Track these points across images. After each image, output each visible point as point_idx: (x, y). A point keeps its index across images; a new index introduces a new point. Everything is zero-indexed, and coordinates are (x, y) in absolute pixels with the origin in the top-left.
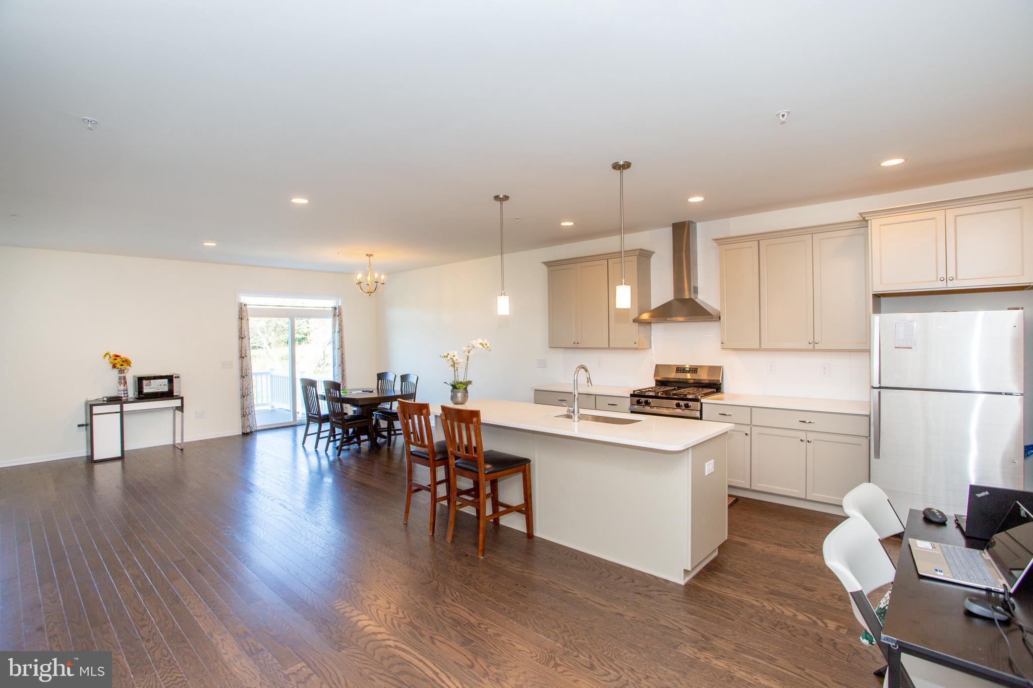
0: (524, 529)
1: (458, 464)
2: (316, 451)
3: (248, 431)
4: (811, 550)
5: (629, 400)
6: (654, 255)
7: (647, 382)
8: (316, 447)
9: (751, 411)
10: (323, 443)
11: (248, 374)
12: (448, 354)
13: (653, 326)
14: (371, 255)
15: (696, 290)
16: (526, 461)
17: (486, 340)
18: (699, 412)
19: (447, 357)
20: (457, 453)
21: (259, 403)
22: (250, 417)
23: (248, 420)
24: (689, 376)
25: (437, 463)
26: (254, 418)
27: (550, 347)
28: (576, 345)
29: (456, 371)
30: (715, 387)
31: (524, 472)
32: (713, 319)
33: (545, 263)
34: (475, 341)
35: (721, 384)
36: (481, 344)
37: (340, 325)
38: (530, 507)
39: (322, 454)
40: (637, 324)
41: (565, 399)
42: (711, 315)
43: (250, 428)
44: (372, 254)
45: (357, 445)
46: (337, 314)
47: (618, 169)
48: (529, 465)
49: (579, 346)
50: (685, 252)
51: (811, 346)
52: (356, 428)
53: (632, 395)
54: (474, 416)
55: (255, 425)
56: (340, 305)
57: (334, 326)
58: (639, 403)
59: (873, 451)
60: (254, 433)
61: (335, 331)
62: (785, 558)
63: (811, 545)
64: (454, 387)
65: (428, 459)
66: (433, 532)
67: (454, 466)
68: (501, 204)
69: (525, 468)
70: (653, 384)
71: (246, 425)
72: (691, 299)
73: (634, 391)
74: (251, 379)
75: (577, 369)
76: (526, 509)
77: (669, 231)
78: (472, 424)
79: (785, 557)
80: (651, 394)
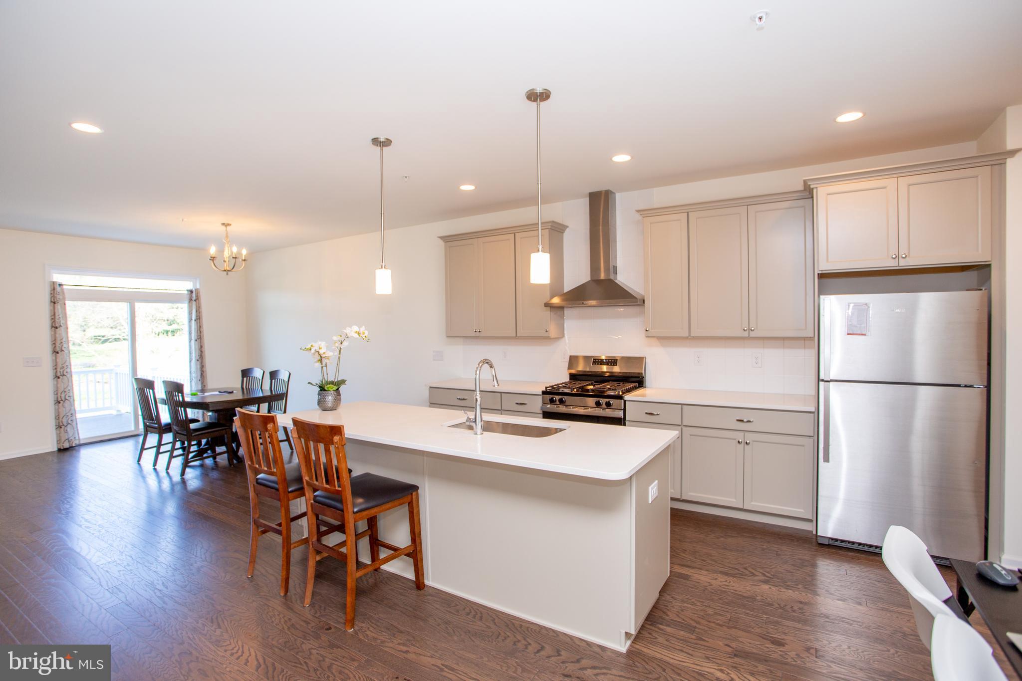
0: (410, 575)
1: (318, 498)
2: (155, 469)
3: (67, 445)
4: (763, 578)
5: (540, 399)
6: (567, 229)
7: (560, 377)
8: (155, 464)
9: (682, 409)
10: (163, 459)
11: (65, 373)
12: (312, 346)
13: (567, 312)
14: (229, 225)
15: (615, 272)
16: (411, 489)
17: (363, 327)
18: (622, 411)
19: (311, 349)
20: (315, 484)
21: (83, 408)
22: (69, 428)
23: (66, 432)
24: (605, 368)
25: (290, 495)
26: (75, 429)
27: (448, 337)
28: (478, 334)
29: (324, 368)
30: (638, 381)
31: (411, 504)
32: (637, 302)
33: (441, 238)
34: (350, 329)
35: (643, 377)
36: (356, 332)
37: (198, 311)
38: (418, 549)
39: (163, 474)
40: (549, 308)
41: (465, 398)
42: (636, 298)
43: (69, 441)
44: (229, 223)
45: (211, 459)
46: (194, 298)
47: (534, 101)
48: (417, 494)
49: (482, 335)
50: (602, 226)
51: (746, 334)
52: (210, 439)
53: (544, 393)
54: (335, 434)
55: (77, 438)
56: (198, 287)
57: (190, 313)
58: (552, 401)
59: (823, 455)
60: (76, 448)
61: (191, 319)
62: (737, 594)
63: (761, 571)
64: (322, 388)
65: (277, 490)
66: (287, 591)
67: (313, 502)
68: (382, 150)
69: (412, 499)
70: (567, 379)
71: (63, 439)
72: (610, 280)
73: (546, 388)
74: (70, 381)
75: (479, 364)
76: (415, 553)
77: (586, 201)
78: (333, 444)
79: (737, 592)
80: (566, 391)
